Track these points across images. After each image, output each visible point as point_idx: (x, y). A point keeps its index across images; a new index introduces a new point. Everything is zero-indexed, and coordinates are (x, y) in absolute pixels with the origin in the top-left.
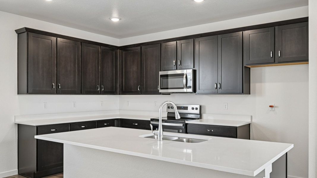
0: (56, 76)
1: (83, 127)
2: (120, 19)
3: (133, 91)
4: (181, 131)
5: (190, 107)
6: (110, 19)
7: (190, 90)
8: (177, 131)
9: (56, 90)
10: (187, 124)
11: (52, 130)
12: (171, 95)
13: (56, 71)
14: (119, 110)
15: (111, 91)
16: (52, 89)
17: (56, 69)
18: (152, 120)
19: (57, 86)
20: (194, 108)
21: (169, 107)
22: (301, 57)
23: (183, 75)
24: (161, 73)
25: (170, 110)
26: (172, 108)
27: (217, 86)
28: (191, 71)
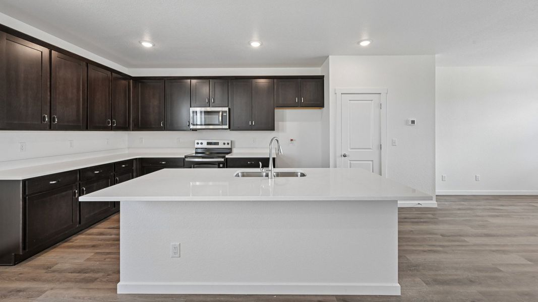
0: (49, 104)
1: (97, 172)
2: (154, 45)
3: (154, 126)
4: (221, 165)
5: (221, 143)
6: (140, 42)
7: (227, 127)
8: (217, 166)
9: (49, 123)
10: (227, 158)
11: (51, 183)
12: (198, 131)
13: (49, 98)
14: (128, 148)
15: (124, 127)
16: (43, 122)
17: (49, 94)
18: (186, 157)
19: (51, 119)
20: (226, 143)
21: (198, 143)
22: (318, 103)
23: (217, 112)
24: (192, 110)
25: (199, 146)
26: (202, 144)
27: (252, 123)
28: (226, 109)
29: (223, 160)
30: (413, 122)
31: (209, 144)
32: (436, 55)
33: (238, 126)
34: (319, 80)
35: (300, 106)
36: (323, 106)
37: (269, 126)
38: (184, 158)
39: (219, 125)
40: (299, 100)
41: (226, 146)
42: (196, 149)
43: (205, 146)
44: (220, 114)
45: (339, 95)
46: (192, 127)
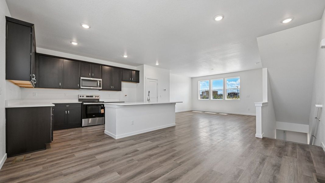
5: (94, 96)
7: (101, 88)
14: (22, 99)
20: (97, 96)
21: (81, 96)
22: (137, 81)
23: (97, 81)
24: (82, 78)
25: (82, 98)
26: (83, 96)
27: (112, 87)
28: (101, 80)
29: (103, 103)
30: (165, 90)
31: (87, 96)
32: (170, 70)
33: (105, 88)
34: (138, 72)
35: (131, 82)
36: (139, 82)
37: (119, 89)
38: (82, 103)
39: (97, 87)
40: (131, 79)
41: (97, 98)
42: (79, 99)
43: (85, 98)
44: (98, 82)
45: (147, 79)
46: (81, 87)
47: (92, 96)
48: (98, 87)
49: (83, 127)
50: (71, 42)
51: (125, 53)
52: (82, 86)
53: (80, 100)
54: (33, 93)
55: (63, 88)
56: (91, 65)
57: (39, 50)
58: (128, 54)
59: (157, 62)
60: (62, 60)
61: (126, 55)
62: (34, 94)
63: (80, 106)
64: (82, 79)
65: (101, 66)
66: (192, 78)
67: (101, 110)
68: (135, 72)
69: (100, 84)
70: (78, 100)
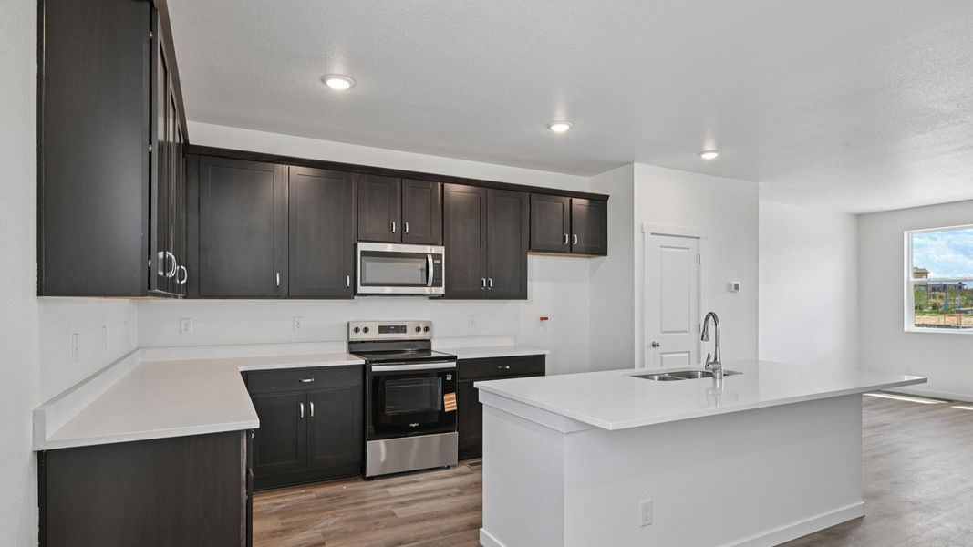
4: (449, 378)
5: (411, 328)
7: (442, 290)
14: (140, 348)
20: (422, 327)
21: (357, 330)
22: (598, 247)
23: (424, 256)
24: (362, 246)
25: (361, 336)
26: (366, 330)
27: (488, 283)
28: (441, 250)
29: (453, 364)
30: (737, 287)
31: (383, 329)
32: (761, 184)
33: (460, 287)
34: (599, 203)
35: (571, 251)
36: (605, 254)
37: (518, 291)
38: (364, 365)
39: (426, 286)
40: (572, 239)
41: (421, 335)
42: (350, 343)
43: (374, 335)
44: (430, 260)
45: (647, 235)
46: (361, 289)
47: (402, 329)
48: (430, 283)
49: (372, 478)
50: (323, 80)
51: (560, 113)
52: (362, 285)
53: (354, 348)
54: (181, 320)
55: (289, 297)
56: (398, 186)
57: (201, 134)
58: (571, 117)
59: (709, 146)
60: (285, 167)
61: (563, 119)
62: (183, 326)
63: (359, 381)
64: (362, 252)
65: (439, 184)
66: (859, 217)
67: (446, 397)
68: (585, 202)
69: (437, 268)
70: (344, 348)
